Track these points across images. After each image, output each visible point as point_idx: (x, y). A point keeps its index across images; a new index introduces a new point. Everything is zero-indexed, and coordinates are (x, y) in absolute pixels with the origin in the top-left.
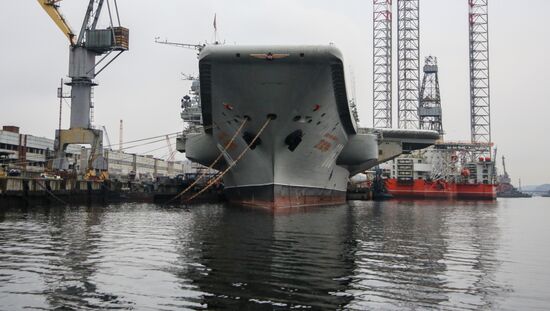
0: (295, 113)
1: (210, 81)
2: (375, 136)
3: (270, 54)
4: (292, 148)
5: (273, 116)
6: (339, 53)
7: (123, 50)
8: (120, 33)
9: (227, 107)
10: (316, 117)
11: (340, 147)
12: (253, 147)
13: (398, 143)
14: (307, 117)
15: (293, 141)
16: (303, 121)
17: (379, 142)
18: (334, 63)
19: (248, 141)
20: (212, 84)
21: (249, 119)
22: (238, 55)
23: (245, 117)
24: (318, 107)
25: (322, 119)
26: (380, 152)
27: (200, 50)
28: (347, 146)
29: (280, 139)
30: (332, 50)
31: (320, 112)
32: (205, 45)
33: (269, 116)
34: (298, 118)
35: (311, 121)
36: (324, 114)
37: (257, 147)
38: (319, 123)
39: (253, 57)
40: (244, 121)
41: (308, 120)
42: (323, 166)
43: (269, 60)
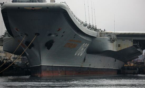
0: (49, 32)
4: (49, 48)
5: (38, 34)
9: (17, 29)
12: (30, 48)
13: (131, 40)
15: (49, 45)
16: (53, 36)
19: (27, 45)
21: (27, 35)
23: (25, 34)
24: (59, 30)
27: (2, 5)
31: (61, 31)
32: (4, 3)
33: (36, 34)
34: (50, 35)
35: (57, 35)
36: (64, 32)
37: (32, 48)
38: (63, 36)
39: (26, 9)
40: (25, 36)
41: (56, 35)
42: (75, 55)
43: (33, 10)
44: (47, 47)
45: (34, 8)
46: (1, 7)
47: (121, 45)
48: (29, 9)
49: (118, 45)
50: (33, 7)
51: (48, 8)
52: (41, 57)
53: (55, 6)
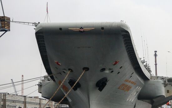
0: (101, 66)
1: (45, 47)
2: (162, 81)
3: (81, 28)
4: (101, 89)
5: (86, 69)
6: (127, 27)
7: (6, 31)
8: (4, 20)
9: (57, 63)
10: (116, 69)
11: (139, 89)
12: (75, 89)
14: (110, 69)
15: (101, 85)
16: (107, 72)
17: (165, 85)
18: (125, 33)
19: (72, 85)
20: (46, 48)
21: (72, 71)
22: (61, 29)
23: (69, 69)
24: (116, 63)
25: (120, 70)
26: (168, 92)
27: (36, 26)
28: (144, 87)
29: (92, 84)
30: (122, 25)
31: (118, 65)
32: (39, 23)
33: (84, 69)
34: (103, 70)
35: (113, 71)
36: (122, 67)
37: (78, 89)
38: (119, 73)
39: (71, 30)
40: (69, 72)
41: (111, 71)
42: (127, 100)
43: (81, 32)
44: (98, 88)
45: (82, 29)
46: (35, 29)
47: (170, 91)
48: (75, 30)
49: (167, 91)
50: (81, 27)
51: (103, 28)
52: (90, 101)
53: (113, 25)
